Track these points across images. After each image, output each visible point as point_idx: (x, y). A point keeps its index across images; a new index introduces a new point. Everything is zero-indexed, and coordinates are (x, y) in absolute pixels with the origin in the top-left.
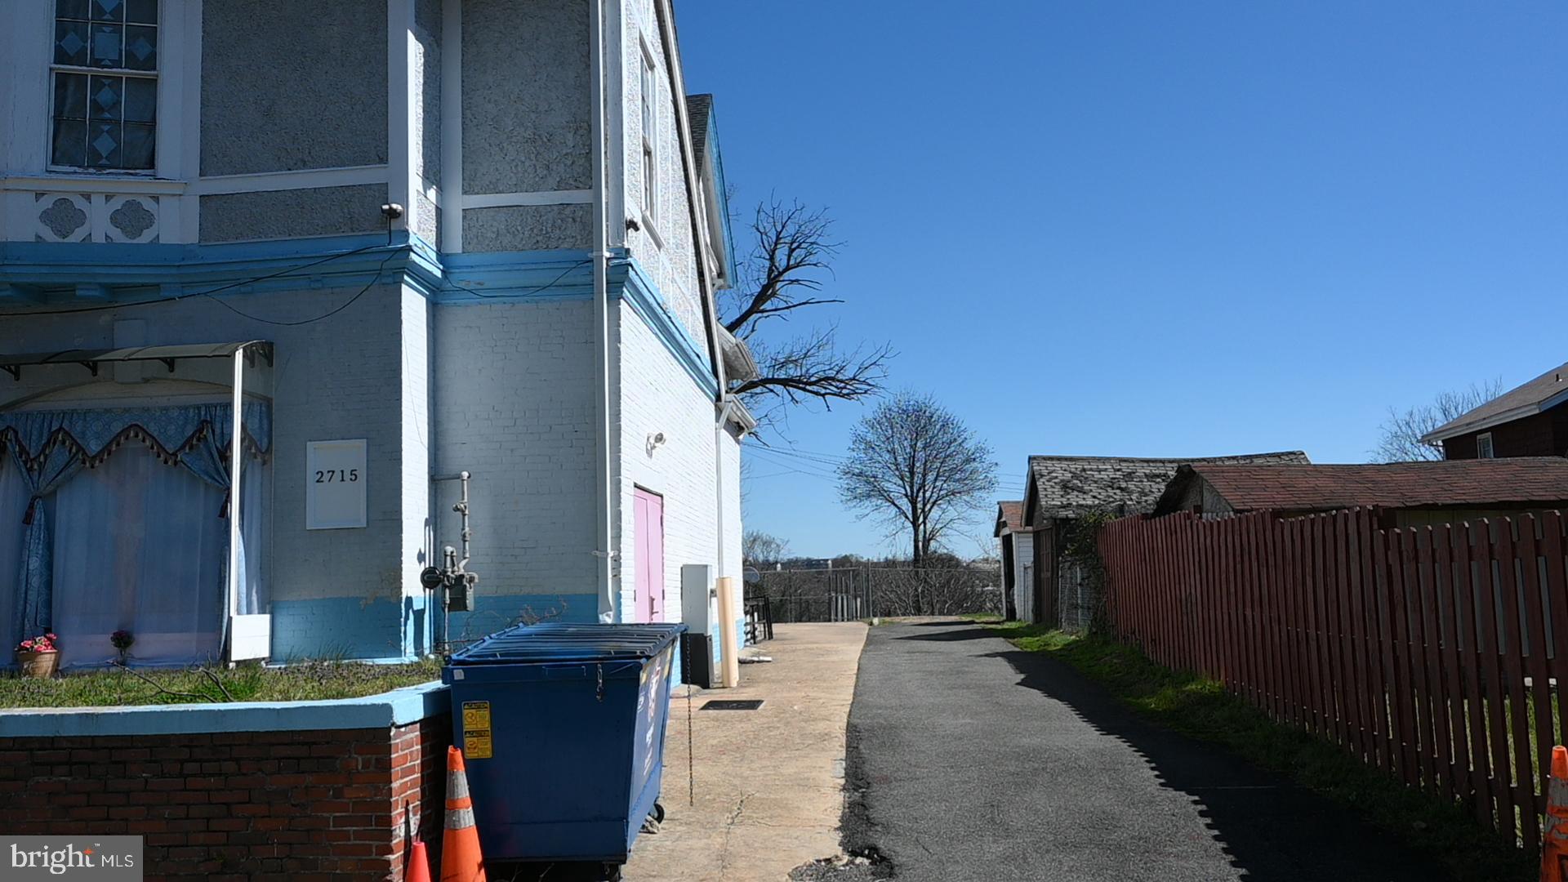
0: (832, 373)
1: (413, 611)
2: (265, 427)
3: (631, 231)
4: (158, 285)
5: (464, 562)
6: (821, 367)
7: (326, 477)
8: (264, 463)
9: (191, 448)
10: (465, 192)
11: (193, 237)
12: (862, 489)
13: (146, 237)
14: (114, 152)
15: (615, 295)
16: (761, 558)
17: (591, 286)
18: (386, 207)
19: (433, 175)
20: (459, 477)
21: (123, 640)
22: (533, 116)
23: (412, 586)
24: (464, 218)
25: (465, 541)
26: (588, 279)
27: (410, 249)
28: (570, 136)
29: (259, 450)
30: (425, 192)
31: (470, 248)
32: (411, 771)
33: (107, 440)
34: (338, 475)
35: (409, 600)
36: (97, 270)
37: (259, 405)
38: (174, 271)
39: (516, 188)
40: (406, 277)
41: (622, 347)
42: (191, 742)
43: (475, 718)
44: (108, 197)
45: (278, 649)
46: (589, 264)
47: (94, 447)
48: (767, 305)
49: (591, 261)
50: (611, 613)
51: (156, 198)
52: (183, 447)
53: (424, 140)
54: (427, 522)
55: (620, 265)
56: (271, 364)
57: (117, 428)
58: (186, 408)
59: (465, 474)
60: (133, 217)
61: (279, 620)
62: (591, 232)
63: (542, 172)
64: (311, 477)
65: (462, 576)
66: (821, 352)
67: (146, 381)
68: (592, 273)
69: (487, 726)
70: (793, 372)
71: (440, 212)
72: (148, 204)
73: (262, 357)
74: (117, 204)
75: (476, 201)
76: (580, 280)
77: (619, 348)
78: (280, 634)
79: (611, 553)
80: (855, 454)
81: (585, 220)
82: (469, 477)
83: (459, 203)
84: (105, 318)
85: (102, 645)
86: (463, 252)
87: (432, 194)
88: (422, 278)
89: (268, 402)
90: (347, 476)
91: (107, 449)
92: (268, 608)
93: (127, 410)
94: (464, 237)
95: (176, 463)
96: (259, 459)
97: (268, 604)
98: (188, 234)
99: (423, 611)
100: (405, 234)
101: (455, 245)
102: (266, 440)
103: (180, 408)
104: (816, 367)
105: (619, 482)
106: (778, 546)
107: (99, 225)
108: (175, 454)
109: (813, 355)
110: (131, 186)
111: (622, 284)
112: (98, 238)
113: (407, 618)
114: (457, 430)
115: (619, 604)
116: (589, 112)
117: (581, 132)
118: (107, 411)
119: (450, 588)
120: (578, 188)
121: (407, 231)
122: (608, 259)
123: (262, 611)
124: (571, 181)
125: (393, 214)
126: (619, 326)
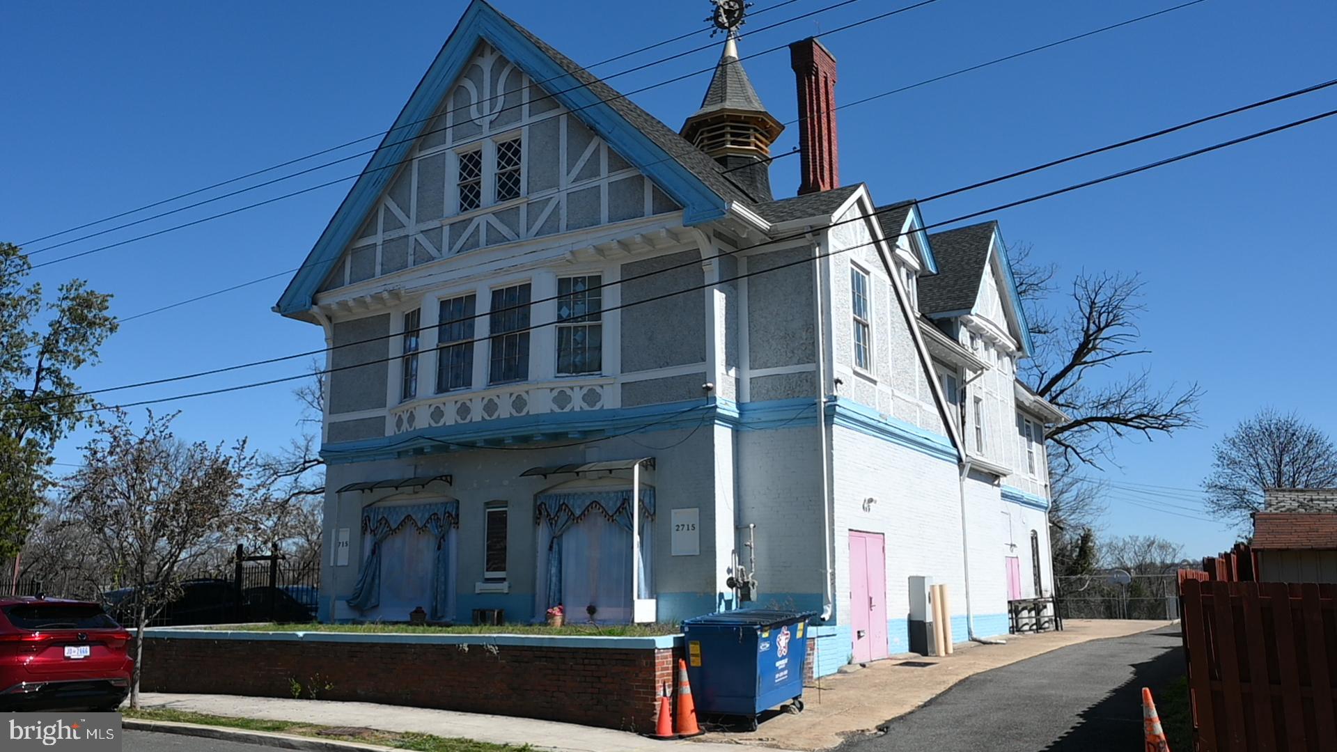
0: (1145, 411)
1: (725, 601)
2: (652, 501)
3: (839, 384)
4: (603, 430)
5: (751, 575)
6: (1135, 407)
7: (681, 528)
8: (652, 520)
9: (620, 512)
10: (751, 369)
11: (618, 405)
12: (1232, 500)
13: (598, 407)
14: (584, 364)
15: (829, 422)
16: (1158, 561)
17: (816, 418)
18: (704, 386)
19: (733, 360)
20: (749, 527)
21: (592, 610)
22: (785, 323)
23: (722, 586)
24: (751, 382)
25: (752, 562)
26: (814, 415)
27: (716, 407)
28: (804, 334)
29: (649, 513)
30: (727, 372)
31: (754, 399)
32: (667, 669)
33: (584, 508)
34: (686, 527)
35: (721, 595)
36: (577, 425)
37: (649, 491)
38: (610, 423)
39: (776, 365)
40: (716, 421)
41: (834, 452)
42: (587, 651)
43: (694, 649)
44: (581, 388)
45: (661, 618)
46: (815, 405)
47: (578, 512)
48: (1088, 358)
49: (815, 404)
50: (830, 605)
51: (602, 386)
52: (616, 513)
53: (726, 344)
54: (734, 552)
55: (831, 406)
56: (654, 469)
57: (588, 503)
58: (617, 492)
59: (752, 525)
60: (592, 396)
61: (661, 603)
62: (815, 388)
63: (790, 355)
64: (674, 528)
65: (748, 582)
66: (1138, 393)
67: (600, 478)
68: (816, 411)
69: (699, 652)
70: (1113, 410)
71: (738, 381)
72: (598, 390)
73: (650, 465)
74: (585, 391)
75: (757, 373)
76: (810, 415)
77: (832, 454)
78: (660, 610)
79: (829, 570)
80: (1220, 469)
81: (811, 380)
82: (754, 527)
83: (748, 374)
84: (582, 447)
85: (582, 612)
86: (751, 402)
87: (733, 372)
88: (726, 419)
89: (653, 489)
90: (690, 528)
91: (583, 513)
92: (655, 596)
93: (592, 493)
94: (751, 394)
95: (613, 521)
96: (650, 519)
97: (653, 593)
98: (617, 404)
99: (732, 600)
100: (715, 399)
101: (746, 398)
102: (652, 509)
103: (615, 492)
104: (1133, 406)
105: (833, 530)
106: (1174, 550)
107: (577, 403)
108: (612, 516)
109: (1130, 397)
110: (590, 381)
111: (833, 416)
112: (577, 409)
113: (720, 604)
114: (750, 500)
115: (834, 600)
116: (813, 319)
117: (809, 330)
118: (583, 494)
119: (741, 588)
120: (808, 362)
121: (715, 397)
122: (825, 403)
123: (651, 597)
124: (805, 359)
125: (709, 389)
126: (832, 440)
